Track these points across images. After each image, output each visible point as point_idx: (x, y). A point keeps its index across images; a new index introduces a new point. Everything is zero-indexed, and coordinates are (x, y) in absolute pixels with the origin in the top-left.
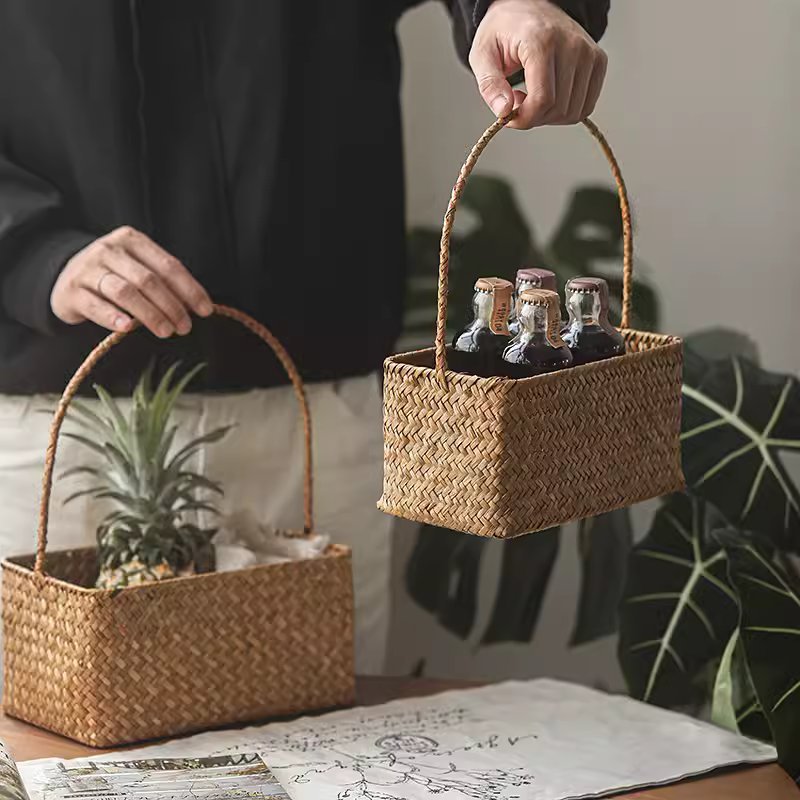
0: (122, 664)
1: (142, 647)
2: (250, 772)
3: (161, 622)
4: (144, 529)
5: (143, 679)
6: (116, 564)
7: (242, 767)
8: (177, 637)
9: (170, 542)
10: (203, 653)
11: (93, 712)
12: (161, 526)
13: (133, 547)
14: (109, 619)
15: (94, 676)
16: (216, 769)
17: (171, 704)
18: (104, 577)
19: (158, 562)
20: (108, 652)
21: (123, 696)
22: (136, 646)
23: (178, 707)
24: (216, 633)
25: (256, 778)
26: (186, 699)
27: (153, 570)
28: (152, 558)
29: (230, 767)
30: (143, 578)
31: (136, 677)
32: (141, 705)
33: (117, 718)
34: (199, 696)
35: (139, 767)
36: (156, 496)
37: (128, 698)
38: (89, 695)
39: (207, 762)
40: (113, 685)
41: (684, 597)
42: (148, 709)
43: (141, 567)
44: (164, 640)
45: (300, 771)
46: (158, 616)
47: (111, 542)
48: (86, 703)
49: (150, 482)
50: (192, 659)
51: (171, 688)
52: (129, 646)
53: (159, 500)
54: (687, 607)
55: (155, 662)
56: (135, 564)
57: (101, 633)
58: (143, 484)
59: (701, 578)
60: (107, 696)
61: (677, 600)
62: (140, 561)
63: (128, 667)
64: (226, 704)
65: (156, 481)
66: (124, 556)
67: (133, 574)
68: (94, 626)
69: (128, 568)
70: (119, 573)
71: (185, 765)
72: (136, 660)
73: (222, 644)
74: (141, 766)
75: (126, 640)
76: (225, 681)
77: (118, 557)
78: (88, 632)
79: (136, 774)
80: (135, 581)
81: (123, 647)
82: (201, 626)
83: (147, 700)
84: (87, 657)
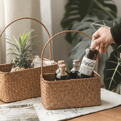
0: (10, 87)
1: (14, 83)
2: (30, 108)
3: (18, 78)
4: (19, 60)
5: (15, 89)
6: (15, 67)
7: (29, 107)
8: (21, 81)
9: (25, 63)
10: (27, 84)
11: (5, 96)
12: (23, 60)
13: (17, 64)
14: (7, 78)
15: (5, 89)
16: (24, 108)
17: (21, 94)
18: (12, 69)
19: (22, 67)
20: (7, 84)
21: (11, 93)
22: (13, 83)
23: (22, 94)
24: (30, 80)
25: (31, 110)
26: (24, 93)
27: (21, 68)
28: (21, 66)
29: (27, 107)
30: (19, 70)
31: (13, 89)
32: (15, 94)
33: (10, 97)
34: (26, 92)
35: (9, 108)
36: (23, 54)
37: (12, 93)
38: (4, 93)
39: (23, 106)
40: (9, 91)
41: (116, 69)
42: (16, 95)
43: (19, 68)
44: (19, 82)
45: (40, 107)
46: (17, 77)
47: (14, 63)
48: (4, 94)
49: (22, 52)
50: (25, 85)
51: (20, 91)
52: (12, 83)
53: (23, 55)
54: (116, 71)
55: (17, 86)
56: (18, 67)
57: (6, 81)
58: (20, 52)
59: (119, 66)
60: (8, 93)
61: (115, 70)
62: (19, 66)
63: (12, 87)
64: (32, 94)
65: (23, 52)
66: (16, 65)
67: (17, 69)
68: (5, 80)
69: (17, 68)
70: (15, 69)
71: (18, 107)
72: (13, 86)
73: (31, 82)
74: (10, 107)
75: (11, 82)
76: (32, 89)
77: (15, 65)
78: (4, 80)
79: (9, 109)
80: (17, 70)
81: (10, 83)
82: (26, 79)
83: (16, 93)
84: (4, 86)
